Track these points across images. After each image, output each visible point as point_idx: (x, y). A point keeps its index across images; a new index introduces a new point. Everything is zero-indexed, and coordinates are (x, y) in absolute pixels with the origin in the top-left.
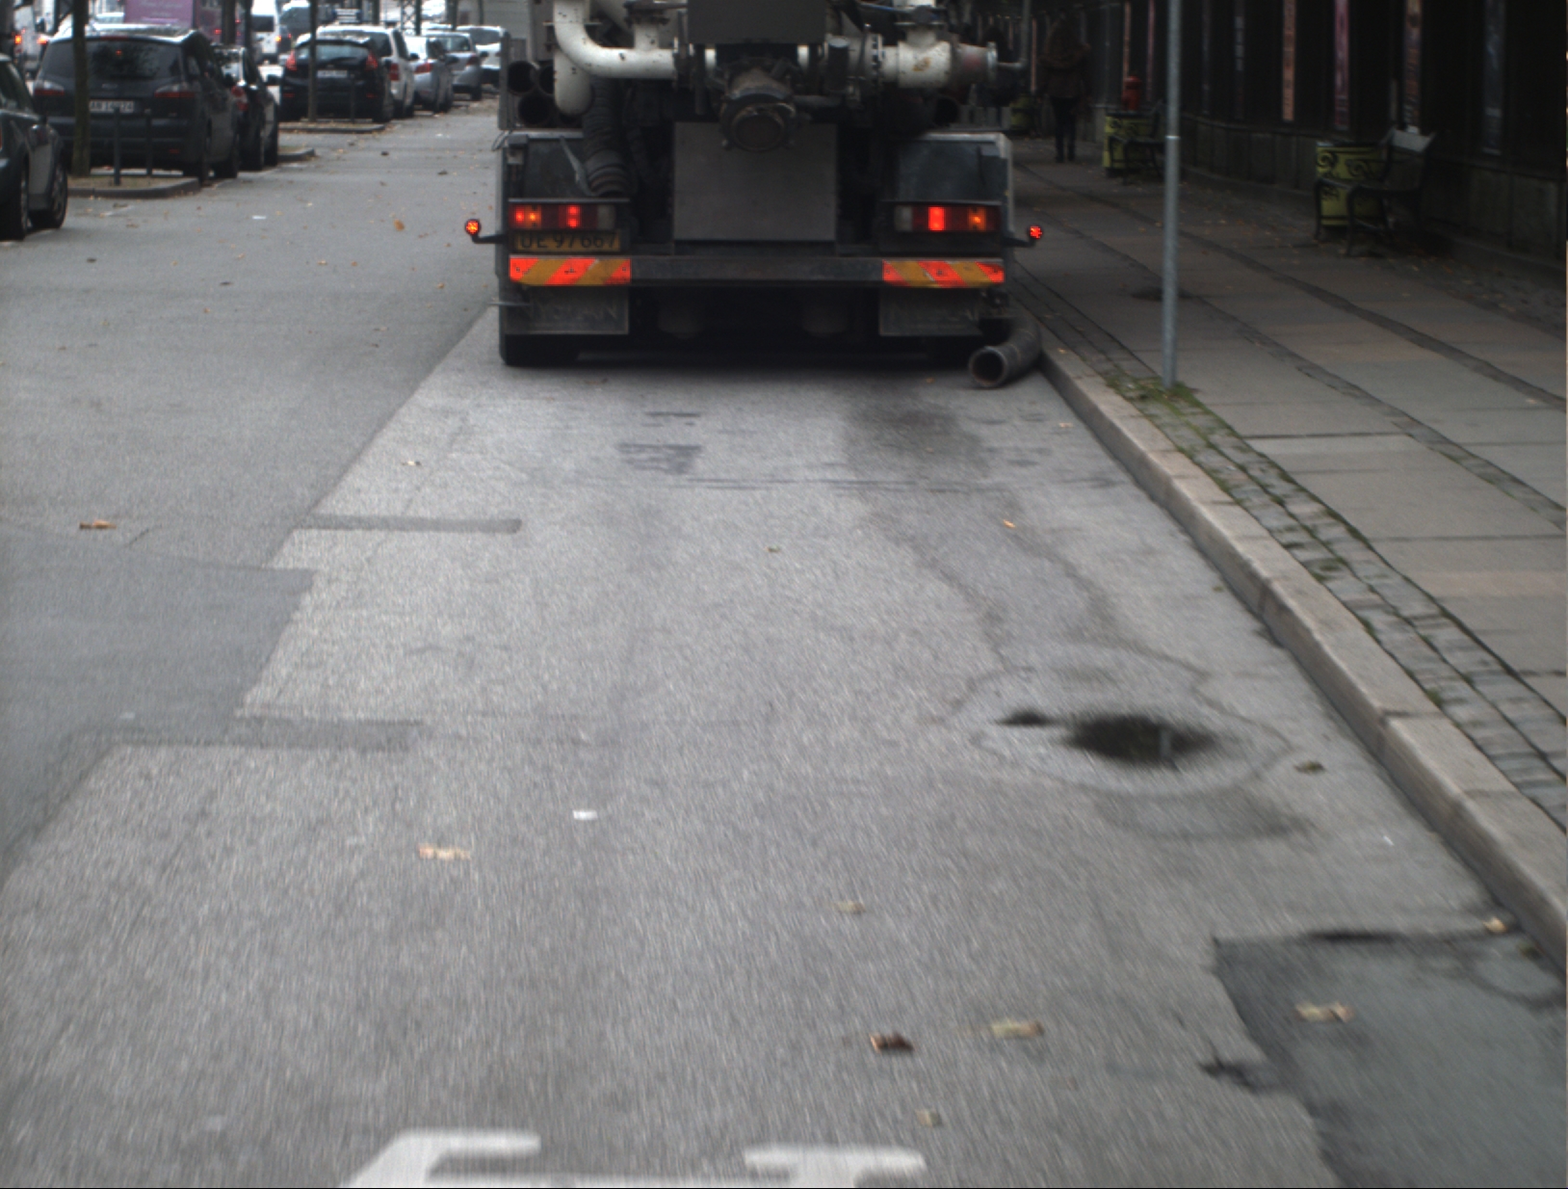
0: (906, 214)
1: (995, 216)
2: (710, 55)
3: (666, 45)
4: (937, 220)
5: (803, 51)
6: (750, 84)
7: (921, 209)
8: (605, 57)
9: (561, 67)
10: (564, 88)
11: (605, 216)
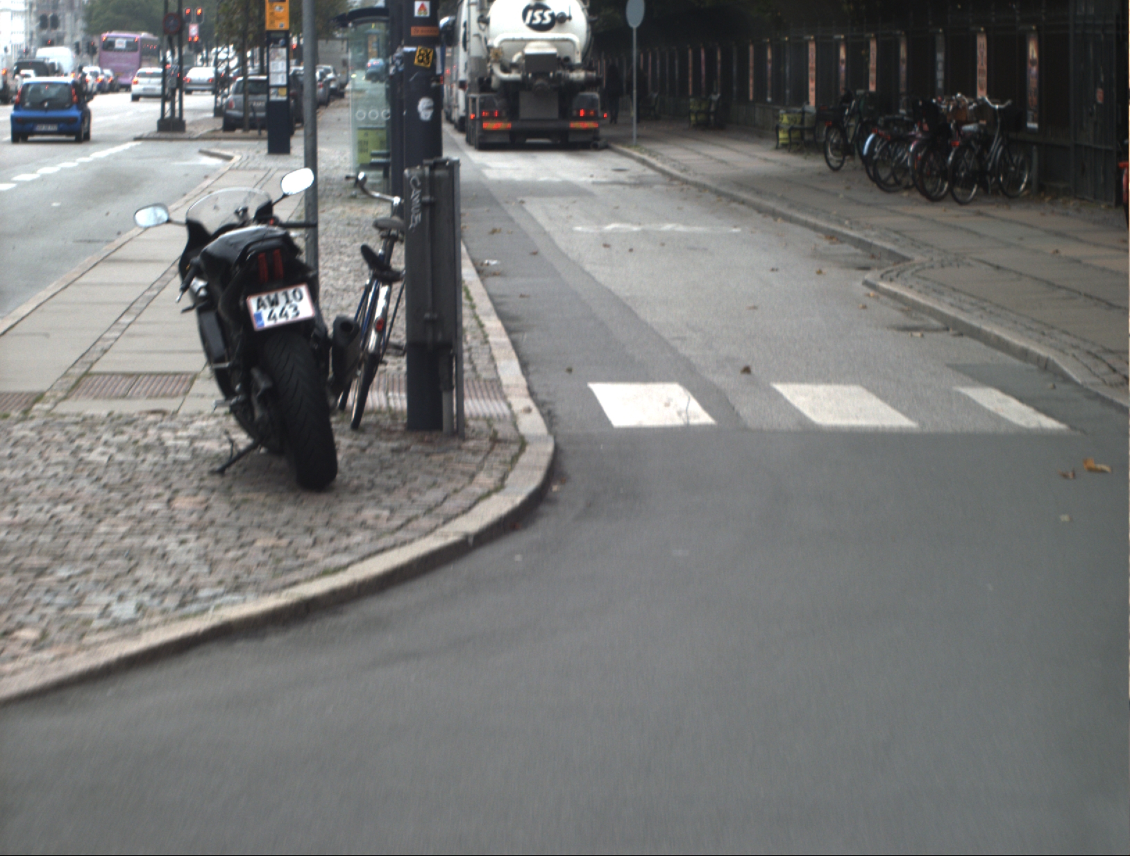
0: (575, 113)
1: (596, 112)
2: (530, 75)
3: (519, 72)
4: (582, 113)
5: (551, 74)
6: (539, 82)
7: (579, 111)
8: (505, 76)
9: (494, 80)
10: (494, 83)
11: (504, 114)
